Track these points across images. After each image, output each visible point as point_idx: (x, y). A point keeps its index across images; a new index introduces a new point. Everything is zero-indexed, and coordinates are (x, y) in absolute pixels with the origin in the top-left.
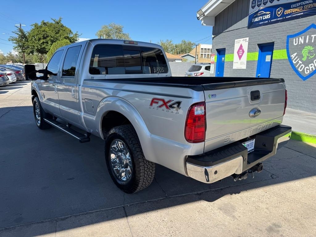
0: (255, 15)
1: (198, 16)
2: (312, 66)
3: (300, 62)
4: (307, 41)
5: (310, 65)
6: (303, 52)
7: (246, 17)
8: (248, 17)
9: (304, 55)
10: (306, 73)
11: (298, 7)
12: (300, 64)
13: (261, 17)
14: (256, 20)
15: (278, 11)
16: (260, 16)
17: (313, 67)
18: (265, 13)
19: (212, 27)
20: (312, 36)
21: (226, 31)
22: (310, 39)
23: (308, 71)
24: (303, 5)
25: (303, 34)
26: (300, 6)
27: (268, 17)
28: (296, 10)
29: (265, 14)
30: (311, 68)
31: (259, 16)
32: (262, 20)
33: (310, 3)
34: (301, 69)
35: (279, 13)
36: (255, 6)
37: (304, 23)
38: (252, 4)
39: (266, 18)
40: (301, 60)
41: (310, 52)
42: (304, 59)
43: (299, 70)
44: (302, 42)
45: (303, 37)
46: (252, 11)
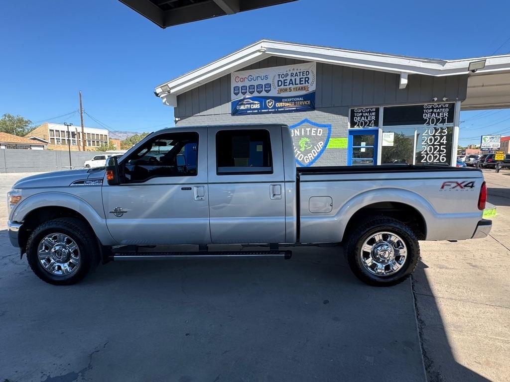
0: (241, 102)
1: (159, 91)
2: (310, 155)
3: (299, 152)
4: (303, 134)
5: (309, 155)
6: (300, 143)
7: (228, 102)
8: (230, 103)
9: (301, 146)
10: (306, 162)
11: (290, 102)
12: (299, 154)
13: (249, 106)
14: (242, 107)
15: (268, 102)
16: (247, 104)
17: (312, 156)
18: (252, 102)
19: (173, 108)
20: (307, 129)
21: (199, 114)
22: (306, 132)
23: (308, 160)
24: (295, 102)
25: (298, 127)
26: (292, 101)
27: (257, 106)
28: (288, 104)
29: (253, 104)
30: (310, 157)
31: (245, 104)
32: (250, 109)
33: (301, 101)
34: (300, 158)
35: (270, 105)
36: (239, 93)
37: (297, 118)
38: (234, 90)
39: (254, 107)
40: (299, 150)
41: (307, 143)
42: (303, 149)
43: (299, 159)
44: (299, 134)
45: (298, 130)
46: (234, 98)
